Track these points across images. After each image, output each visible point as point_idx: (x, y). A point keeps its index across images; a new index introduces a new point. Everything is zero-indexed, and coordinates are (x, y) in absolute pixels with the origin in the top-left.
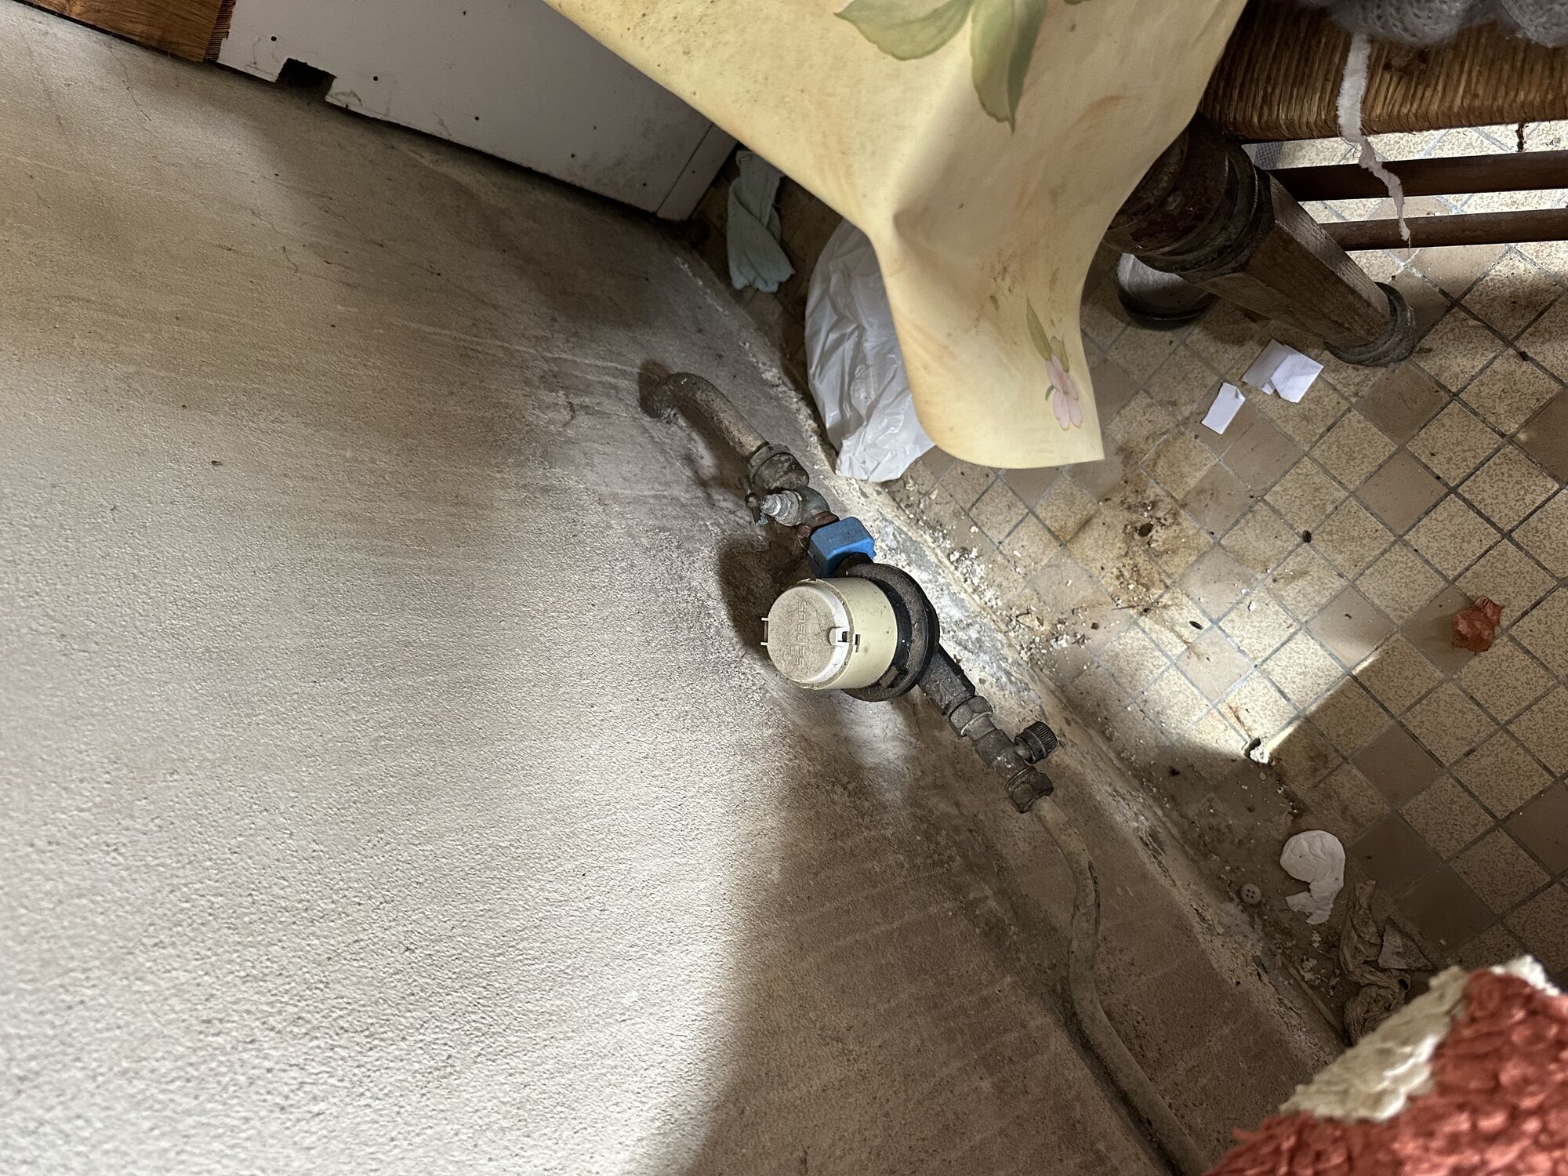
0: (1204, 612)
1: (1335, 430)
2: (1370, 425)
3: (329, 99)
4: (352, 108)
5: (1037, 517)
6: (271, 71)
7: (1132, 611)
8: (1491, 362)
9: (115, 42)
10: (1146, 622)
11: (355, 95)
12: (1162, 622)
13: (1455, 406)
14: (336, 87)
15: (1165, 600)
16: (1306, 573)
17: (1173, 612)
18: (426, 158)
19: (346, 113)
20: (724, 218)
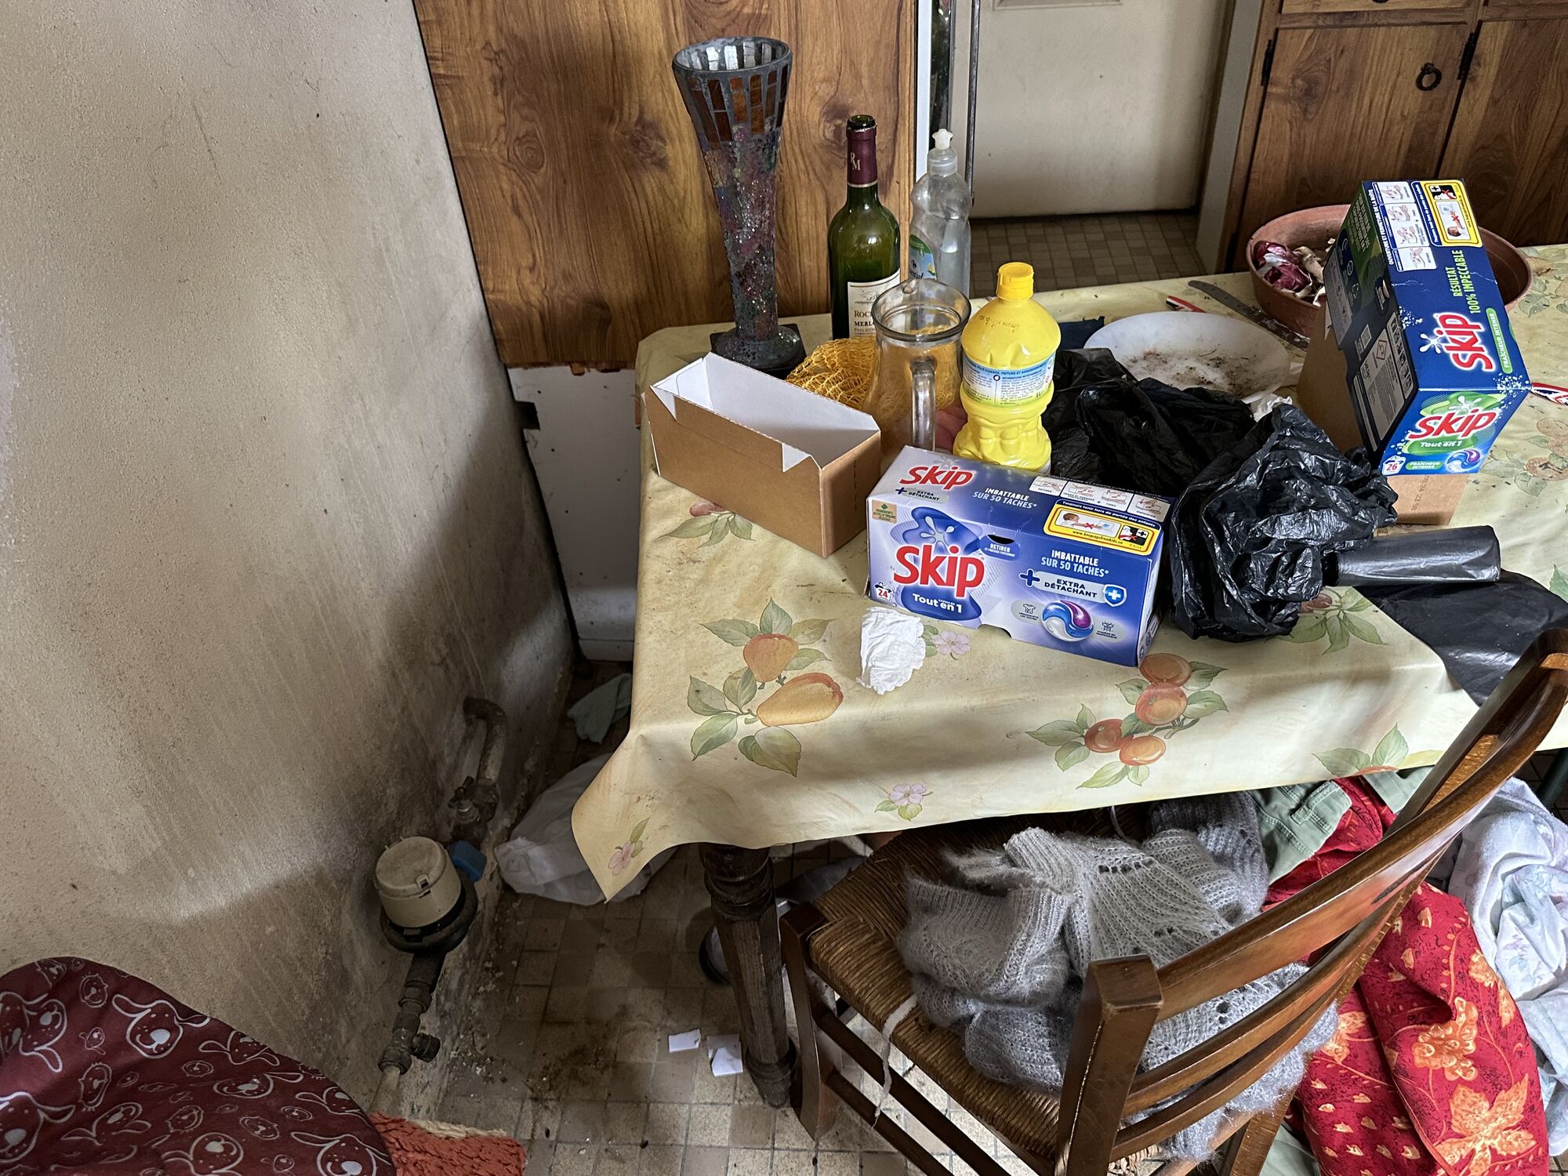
0: (559, 1131)
1: (714, 1108)
2: (729, 1122)
3: (525, 431)
4: (528, 445)
5: (549, 993)
6: (520, 396)
7: (529, 1092)
8: (802, 1150)
9: (486, 320)
10: (529, 1105)
11: (537, 443)
12: (535, 1113)
13: (767, 1153)
14: (534, 432)
15: (551, 1104)
16: (624, 1162)
17: (546, 1115)
18: (526, 496)
19: (523, 443)
20: (604, 681)
